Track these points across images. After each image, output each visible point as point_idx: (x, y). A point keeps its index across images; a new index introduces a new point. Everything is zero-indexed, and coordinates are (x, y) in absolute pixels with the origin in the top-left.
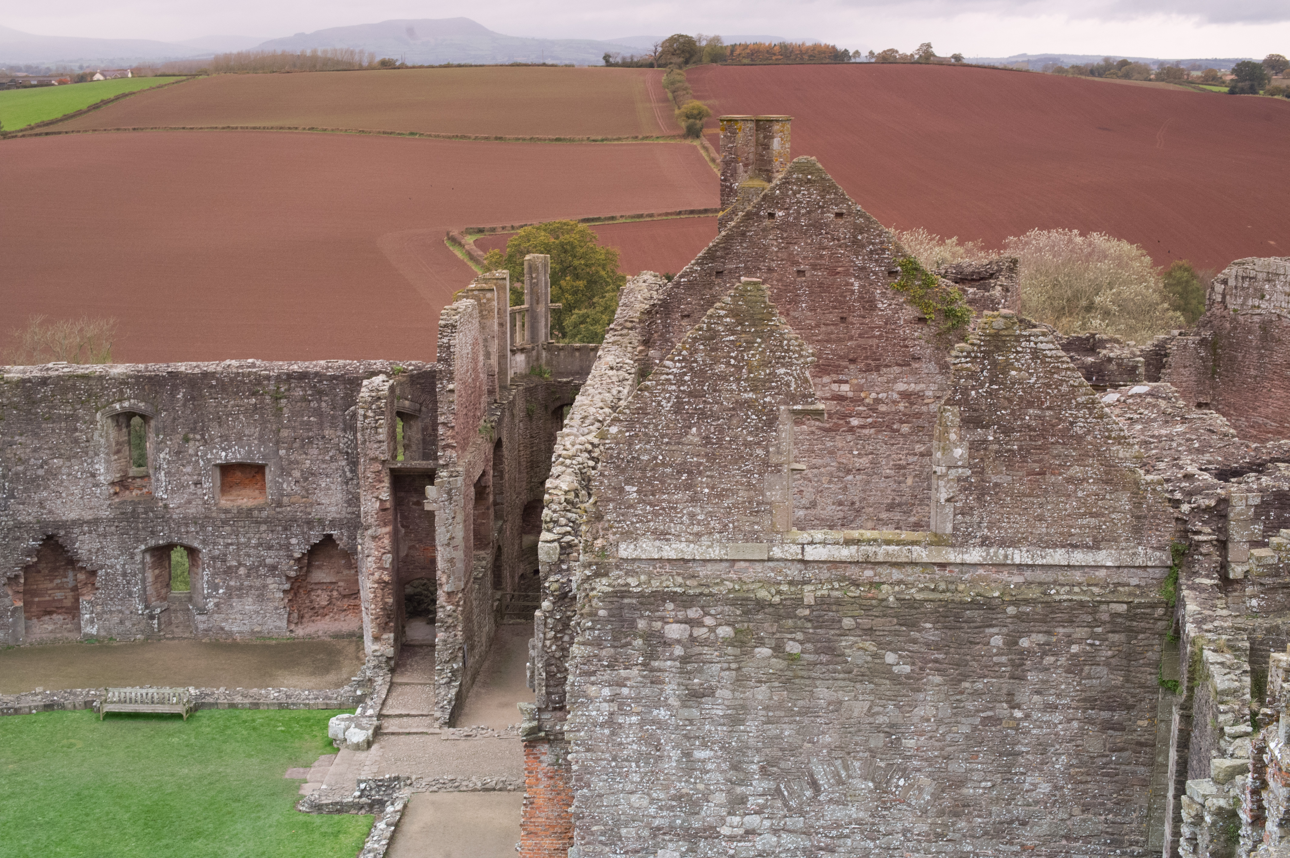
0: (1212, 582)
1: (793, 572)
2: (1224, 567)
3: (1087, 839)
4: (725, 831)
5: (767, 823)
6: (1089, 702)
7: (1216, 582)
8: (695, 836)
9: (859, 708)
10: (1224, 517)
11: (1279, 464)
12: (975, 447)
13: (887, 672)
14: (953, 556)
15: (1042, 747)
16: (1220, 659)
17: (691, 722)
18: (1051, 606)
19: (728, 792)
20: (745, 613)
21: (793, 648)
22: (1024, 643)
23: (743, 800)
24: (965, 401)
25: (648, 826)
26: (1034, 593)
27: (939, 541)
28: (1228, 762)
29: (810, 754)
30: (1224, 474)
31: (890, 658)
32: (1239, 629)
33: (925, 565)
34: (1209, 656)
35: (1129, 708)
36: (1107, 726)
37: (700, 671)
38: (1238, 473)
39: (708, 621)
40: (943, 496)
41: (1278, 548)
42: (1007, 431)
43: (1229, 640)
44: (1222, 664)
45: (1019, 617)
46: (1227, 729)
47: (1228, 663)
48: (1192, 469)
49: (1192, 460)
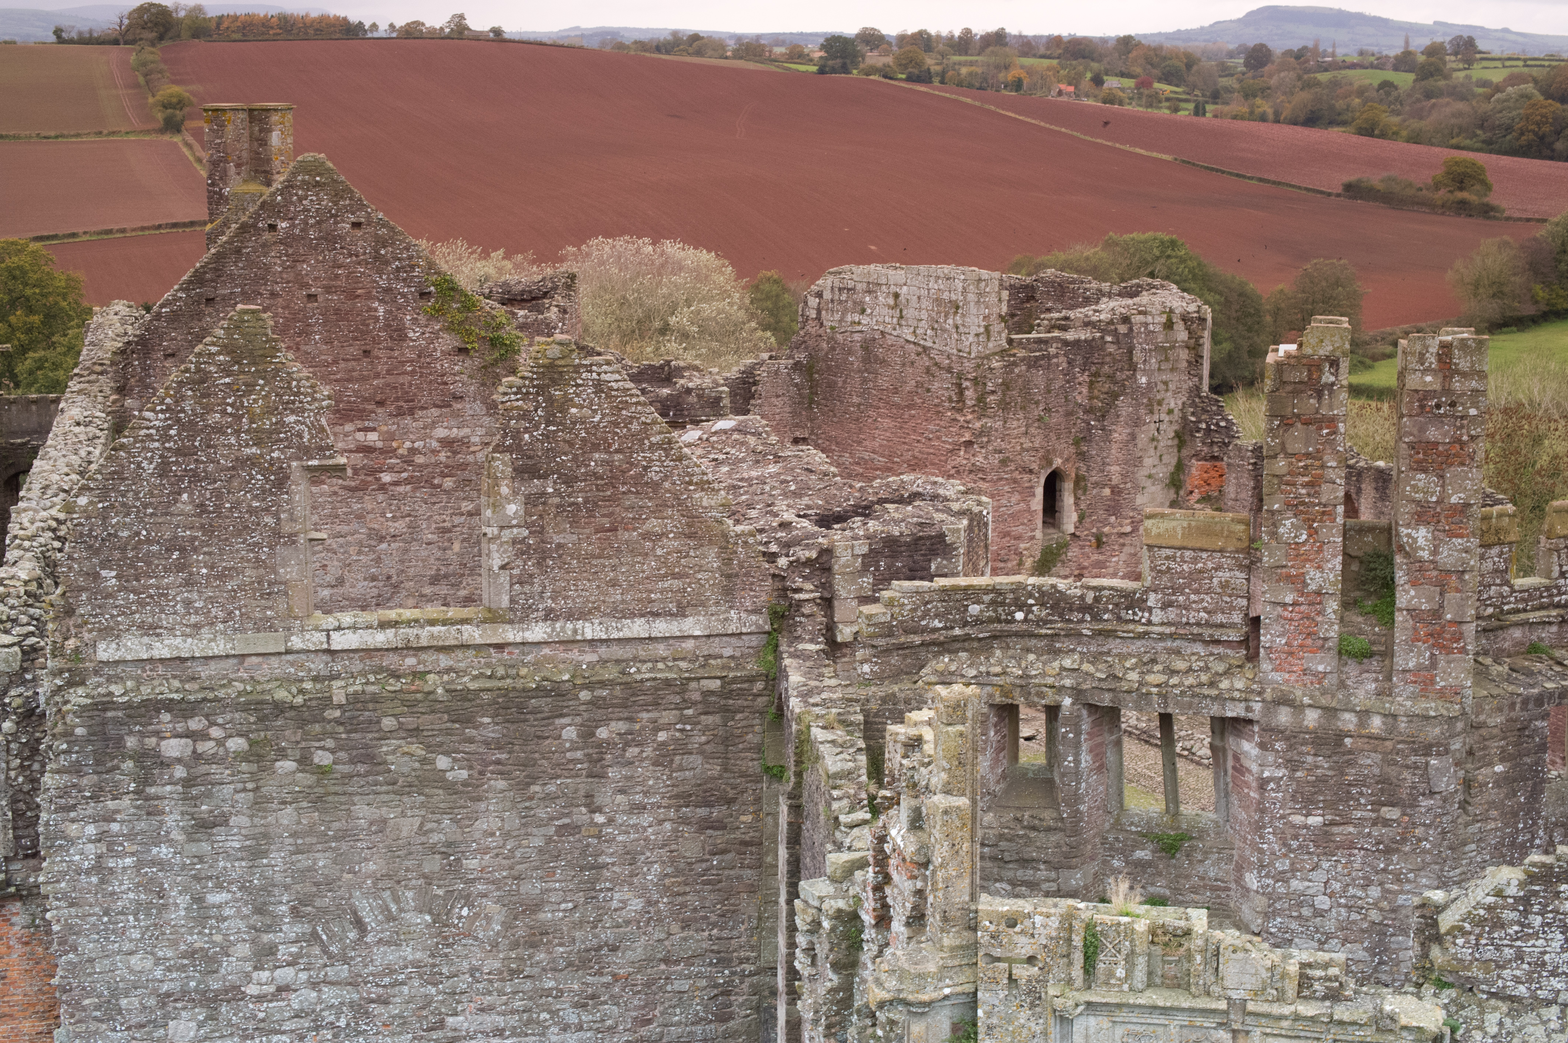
0: (818, 647)
1: (318, 665)
2: (830, 629)
3: (689, 961)
4: (252, 990)
5: (303, 976)
6: (683, 799)
7: (822, 646)
8: (215, 999)
9: (408, 826)
10: (827, 570)
11: (887, 506)
12: (530, 501)
13: (439, 779)
14: (511, 634)
15: (630, 857)
16: (831, 737)
17: (201, 859)
18: (632, 688)
19: (253, 941)
20: (260, 720)
21: (323, 758)
22: (602, 733)
23: (271, 950)
24: (517, 447)
25: (155, 992)
26: (610, 673)
27: (494, 618)
28: (845, 857)
29: (351, 887)
30: (826, 521)
31: (442, 762)
32: (851, 700)
33: (478, 647)
34: (818, 733)
35: (730, 802)
36: (705, 825)
37: (209, 795)
38: (841, 518)
39: (215, 732)
40: (496, 563)
41: (890, 603)
42: (569, 480)
43: (839, 714)
44: (833, 742)
45: (593, 703)
46: (843, 818)
47: (840, 740)
48: (788, 516)
49: (788, 506)
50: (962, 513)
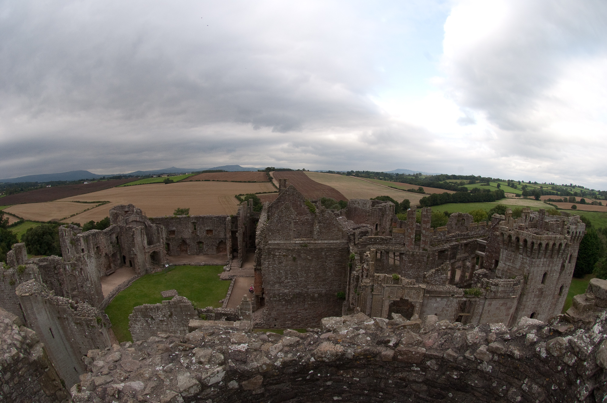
0: (353, 244)
1: (294, 245)
2: (355, 242)
3: (336, 281)
4: (285, 282)
5: (291, 281)
6: (336, 262)
9: (304, 264)
10: (354, 235)
11: (361, 227)
12: (320, 226)
13: (308, 259)
14: (317, 242)
15: (330, 269)
17: (280, 267)
18: (331, 249)
19: (285, 277)
20: (287, 251)
21: (294, 256)
23: (287, 278)
24: (318, 220)
26: (329, 247)
27: (315, 240)
29: (297, 271)
30: (354, 229)
31: (308, 257)
33: (313, 243)
34: (354, 254)
35: (342, 262)
36: (339, 265)
37: (281, 259)
38: (356, 229)
39: (282, 252)
40: (316, 233)
41: (363, 239)
42: (324, 224)
45: (326, 250)
48: (349, 229)
49: (349, 227)
50: (370, 228)
